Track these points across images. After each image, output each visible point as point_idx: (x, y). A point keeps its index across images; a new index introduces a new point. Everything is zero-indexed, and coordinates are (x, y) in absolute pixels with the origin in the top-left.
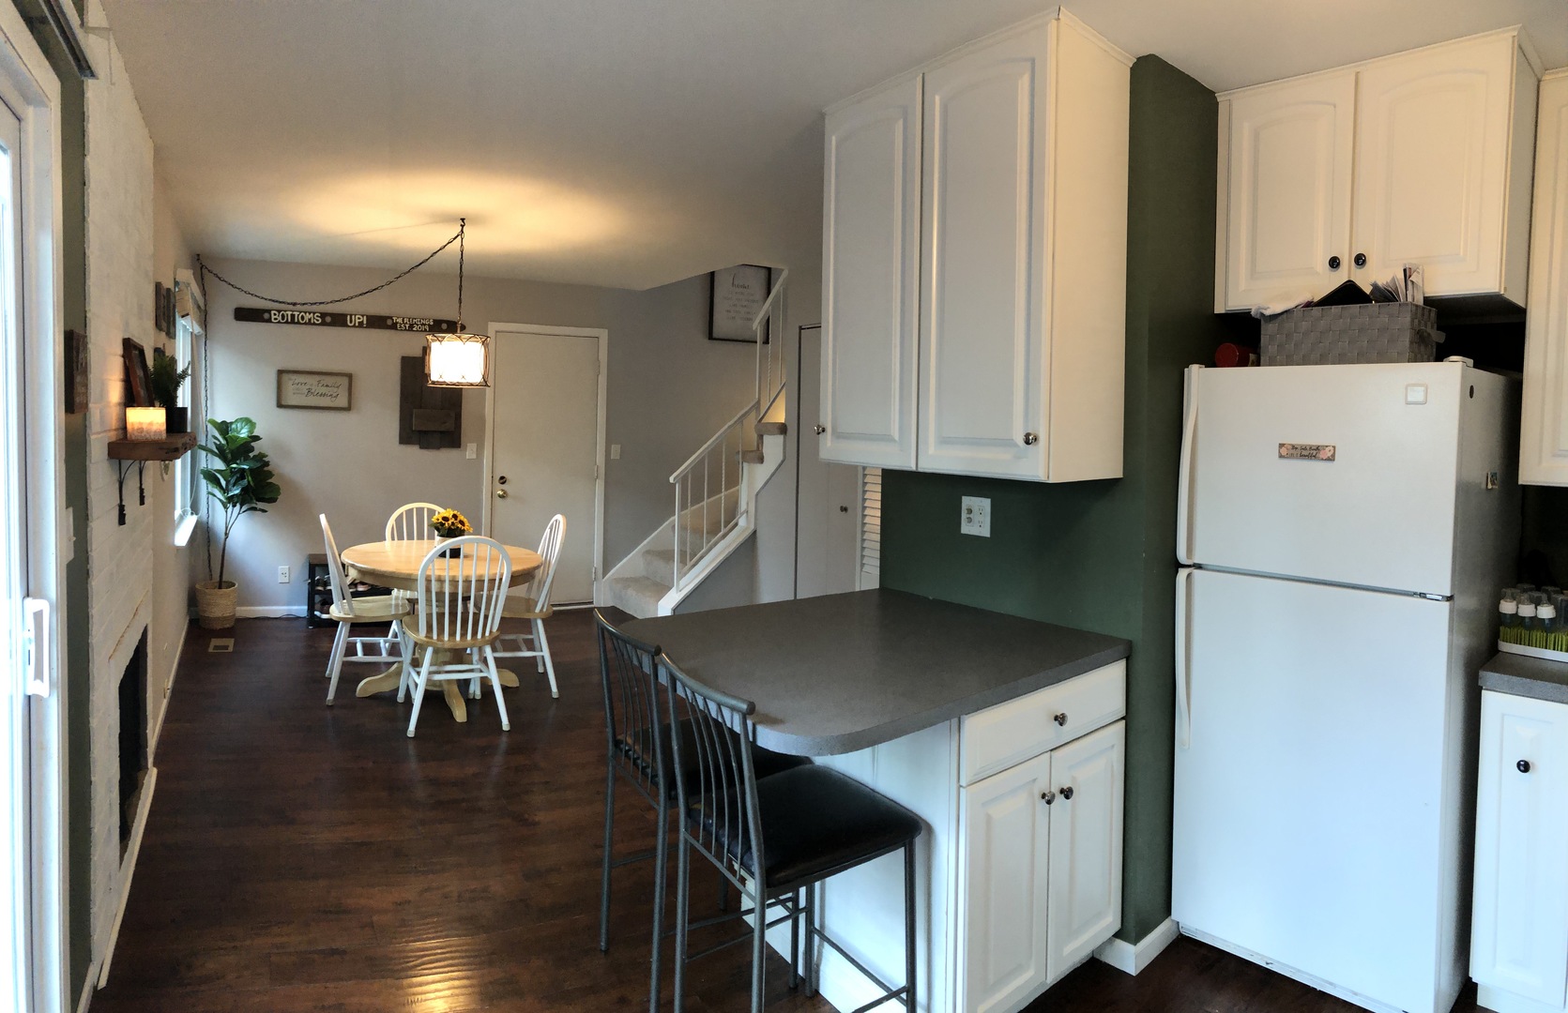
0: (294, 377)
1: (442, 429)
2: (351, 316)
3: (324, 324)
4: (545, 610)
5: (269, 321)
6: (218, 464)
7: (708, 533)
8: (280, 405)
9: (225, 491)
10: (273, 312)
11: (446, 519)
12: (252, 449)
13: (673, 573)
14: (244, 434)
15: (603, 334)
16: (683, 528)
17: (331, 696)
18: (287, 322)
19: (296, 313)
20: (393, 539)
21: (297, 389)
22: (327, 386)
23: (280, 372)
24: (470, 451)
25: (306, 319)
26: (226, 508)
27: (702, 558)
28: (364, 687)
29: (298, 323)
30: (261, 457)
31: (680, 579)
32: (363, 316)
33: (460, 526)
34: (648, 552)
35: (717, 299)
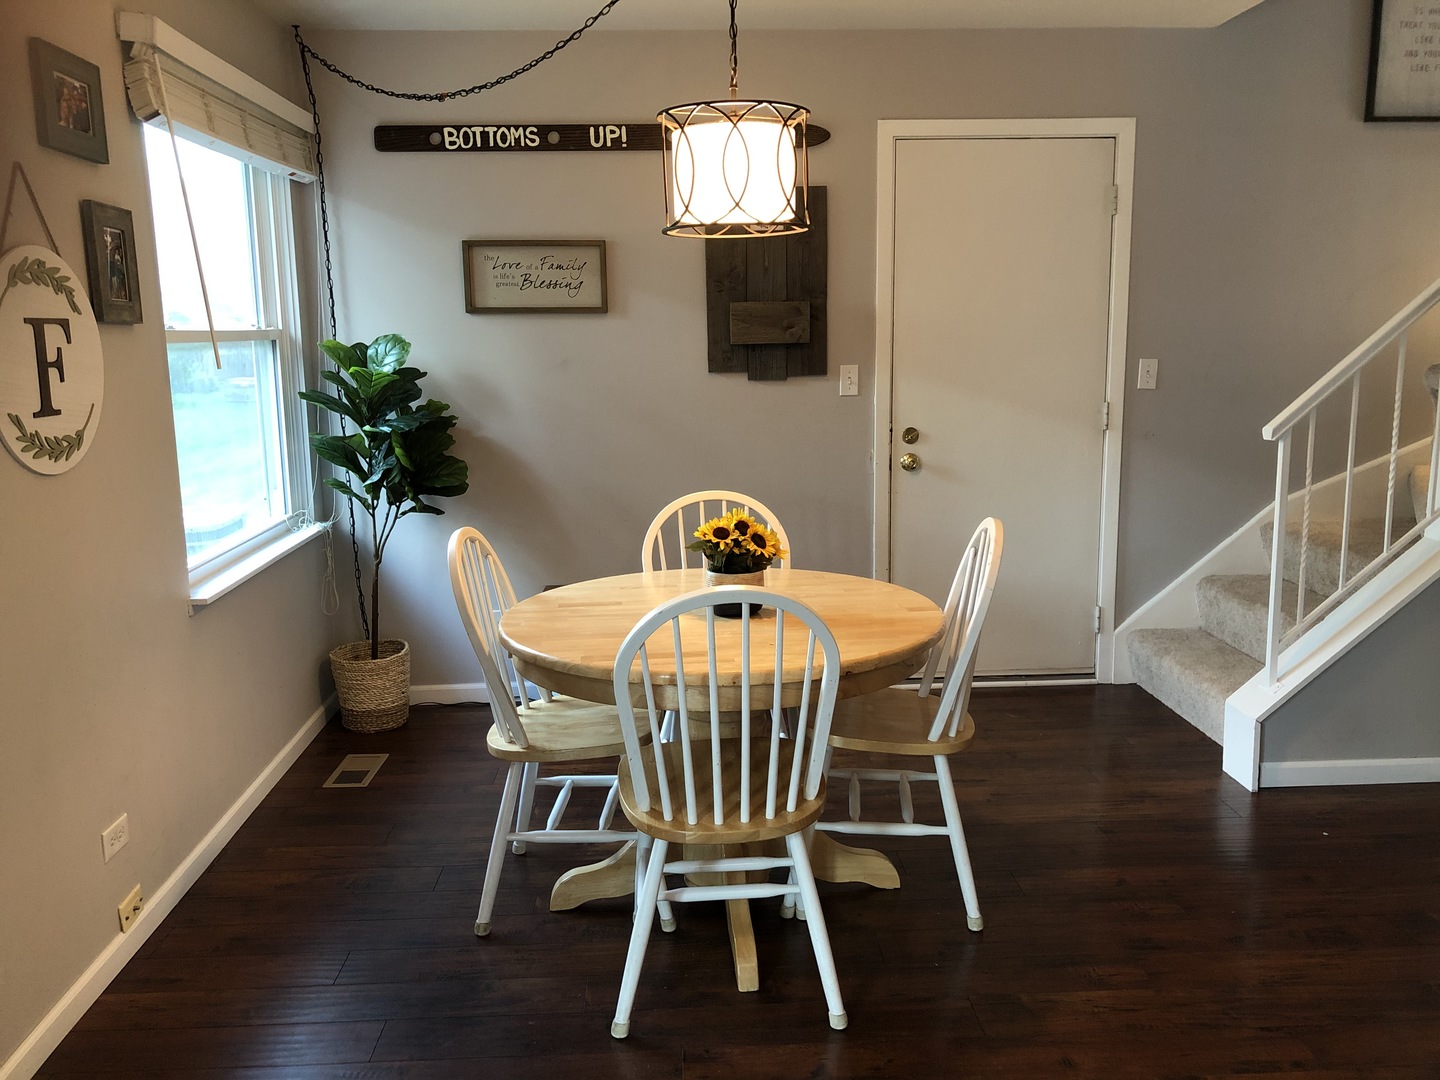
0: (492, 253)
1: (787, 338)
2: (596, 128)
3: (545, 146)
4: (952, 734)
5: (441, 147)
6: (351, 428)
7: (1350, 547)
8: (472, 308)
9: (364, 476)
10: (446, 130)
11: (721, 533)
12: (417, 394)
13: (1264, 631)
14: (388, 366)
15: (1125, 129)
16: (1292, 533)
17: (484, 916)
18: (474, 148)
19: (491, 130)
20: (657, 566)
21: (503, 276)
22: (560, 267)
23: (469, 246)
24: (845, 380)
25: (511, 140)
26: (371, 508)
27: (1339, 603)
28: (571, 885)
29: (496, 148)
30: (434, 408)
31: (1282, 644)
32: (619, 127)
33: (752, 547)
34: (1210, 580)
35: (1387, 30)
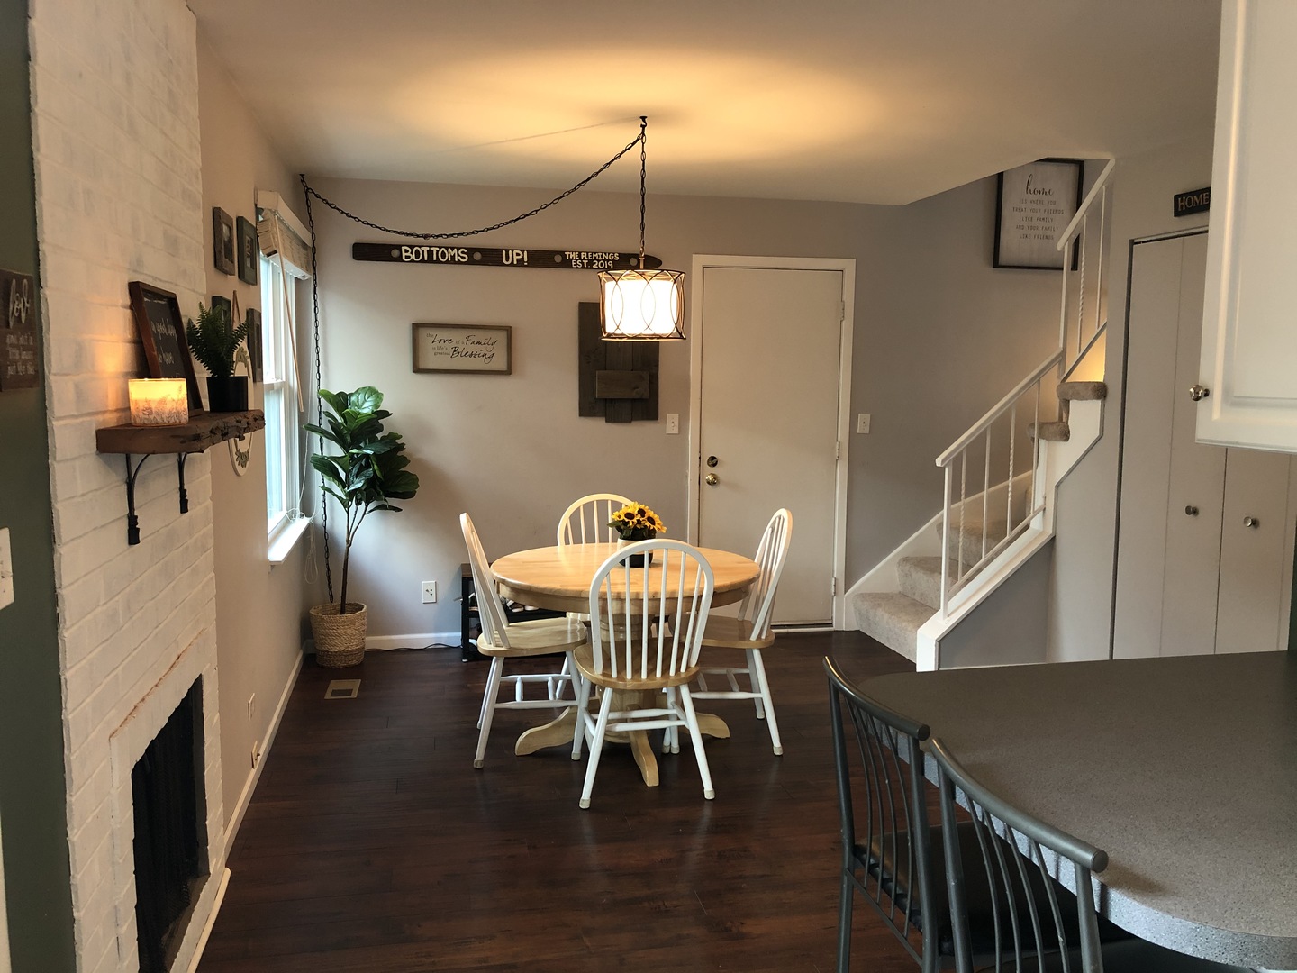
0: (432, 332)
1: (634, 395)
2: (507, 251)
3: (471, 262)
4: (763, 637)
5: (399, 259)
6: (337, 451)
7: (988, 537)
8: (417, 369)
9: (344, 484)
10: (403, 248)
11: (629, 516)
12: (380, 428)
13: (939, 590)
14: (367, 408)
15: (849, 265)
16: (954, 528)
17: (480, 755)
18: (423, 261)
19: (435, 249)
20: (567, 543)
21: (440, 348)
22: (479, 343)
23: (416, 327)
24: (670, 424)
25: (448, 256)
26: (347, 507)
27: (979, 570)
28: (527, 741)
29: (438, 261)
30: (393, 437)
31: (949, 598)
32: (523, 251)
33: (648, 524)
34: (905, 560)
35: (1006, 212)
